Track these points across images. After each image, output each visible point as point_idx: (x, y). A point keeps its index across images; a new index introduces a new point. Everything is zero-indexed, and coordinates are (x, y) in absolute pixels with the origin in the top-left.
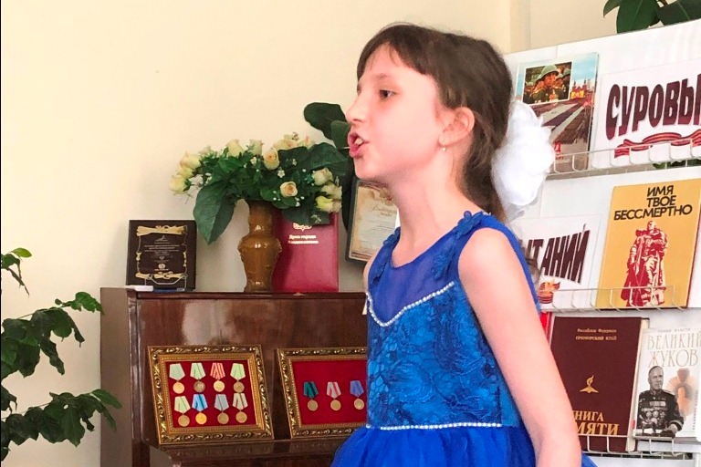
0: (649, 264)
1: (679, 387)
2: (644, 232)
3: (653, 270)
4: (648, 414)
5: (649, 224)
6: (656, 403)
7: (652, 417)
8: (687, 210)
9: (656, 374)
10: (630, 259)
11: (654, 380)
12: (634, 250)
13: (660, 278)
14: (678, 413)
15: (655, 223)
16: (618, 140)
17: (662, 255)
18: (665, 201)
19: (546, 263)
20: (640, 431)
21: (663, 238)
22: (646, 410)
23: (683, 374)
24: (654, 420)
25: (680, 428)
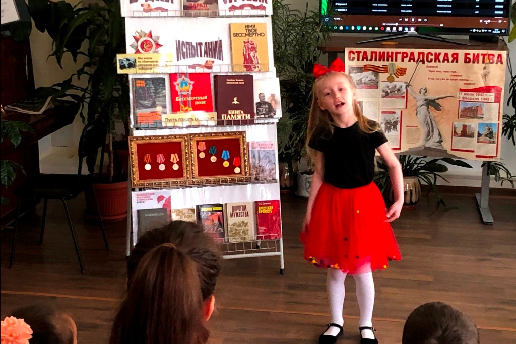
0: (252, 55)
1: (272, 100)
2: (247, 42)
3: (254, 57)
4: (261, 110)
5: (248, 39)
6: (264, 106)
7: (263, 111)
8: (262, 35)
9: (262, 95)
10: (244, 53)
11: (261, 98)
12: (245, 49)
13: (258, 60)
14: (273, 109)
15: (251, 39)
16: (229, 5)
17: (256, 52)
18: (253, 31)
19: (206, 52)
20: (258, 116)
21: (255, 44)
22: (259, 109)
23: (273, 96)
24: (264, 112)
25: (275, 115)
